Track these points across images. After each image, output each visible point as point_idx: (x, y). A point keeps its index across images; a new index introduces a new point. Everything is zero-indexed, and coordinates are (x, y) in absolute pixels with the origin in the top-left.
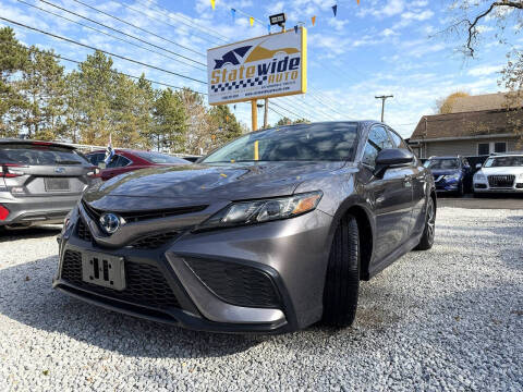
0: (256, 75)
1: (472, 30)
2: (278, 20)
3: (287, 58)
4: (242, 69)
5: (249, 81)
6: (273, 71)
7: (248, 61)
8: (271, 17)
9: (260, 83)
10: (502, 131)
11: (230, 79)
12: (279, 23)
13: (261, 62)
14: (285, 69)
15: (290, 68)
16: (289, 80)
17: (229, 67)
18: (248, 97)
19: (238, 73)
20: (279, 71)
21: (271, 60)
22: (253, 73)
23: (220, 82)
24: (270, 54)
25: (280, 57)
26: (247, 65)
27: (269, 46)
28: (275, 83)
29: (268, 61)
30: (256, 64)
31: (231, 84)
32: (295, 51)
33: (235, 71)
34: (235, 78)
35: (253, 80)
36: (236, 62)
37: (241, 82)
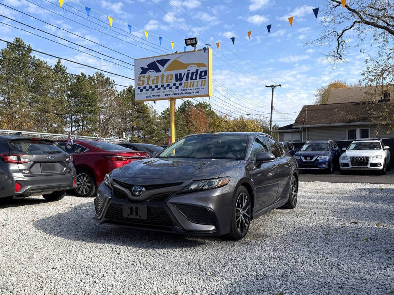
0: (174, 81)
1: (340, 39)
2: (192, 42)
3: (197, 70)
4: (163, 76)
5: (168, 85)
6: (187, 79)
7: (166, 70)
8: (186, 40)
9: (177, 87)
11: (153, 83)
12: (192, 45)
13: (178, 72)
14: (196, 78)
15: (200, 78)
16: (199, 86)
17: (152, 74)
18: (167, 97)
19: (160, 79)
20: (191, 79)
21: (185, 71)
22: (171, 79)
23: (145, 85)
24: (184, 66)
25: (193, 69)
26: (167, 73)
27: (183, 60)
28: (189, 88)
29: (183, 72)
30: (174, 73)
31: (153, 87)
32: (204, 65)
33: (158, 77)
34: (157, 83)
35: (171, 85)
36: (158, 70)
37: (162, 86)
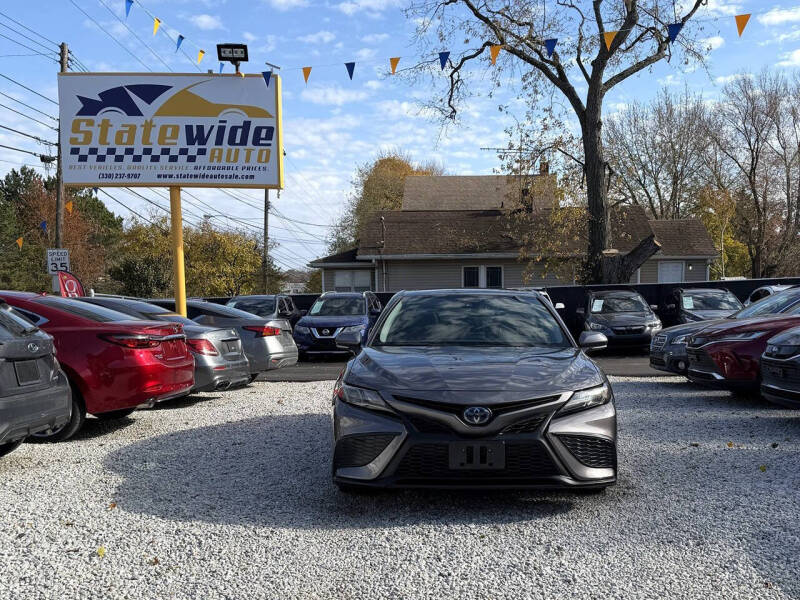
0: (182, 142)
1: (455, 75)
2: (234, 53)
3: (247, 125)
4: (148, 126)
5: (165, 151)
6: (219, 142)
7: (160, 113)
8: (219, 47)
9: (192, 159)
10: (495, 248)
11: (119, 141)
12: (235, 61)
13: (195, 121)
14: (244, 142)
15: (256, 142)
16: (253, 162)
17: (116, 117)
18: (162, 180)
19: (140, 132)
20: (232, 142)
21: (214, 122)
22: (174, 137)
23: (94, 144)
24: (214, 109)
25: (235, 119)
26: (159, 121)
27: (208, 93)
28: (224, 163)
29: (209, 122)
30: (183, 121)
31: (120, 152)
32: (264, 114)
33: (133, 128)
34: (131, 140)
35: (174, 152)
36: (133, 111)
37: (147, 151)
